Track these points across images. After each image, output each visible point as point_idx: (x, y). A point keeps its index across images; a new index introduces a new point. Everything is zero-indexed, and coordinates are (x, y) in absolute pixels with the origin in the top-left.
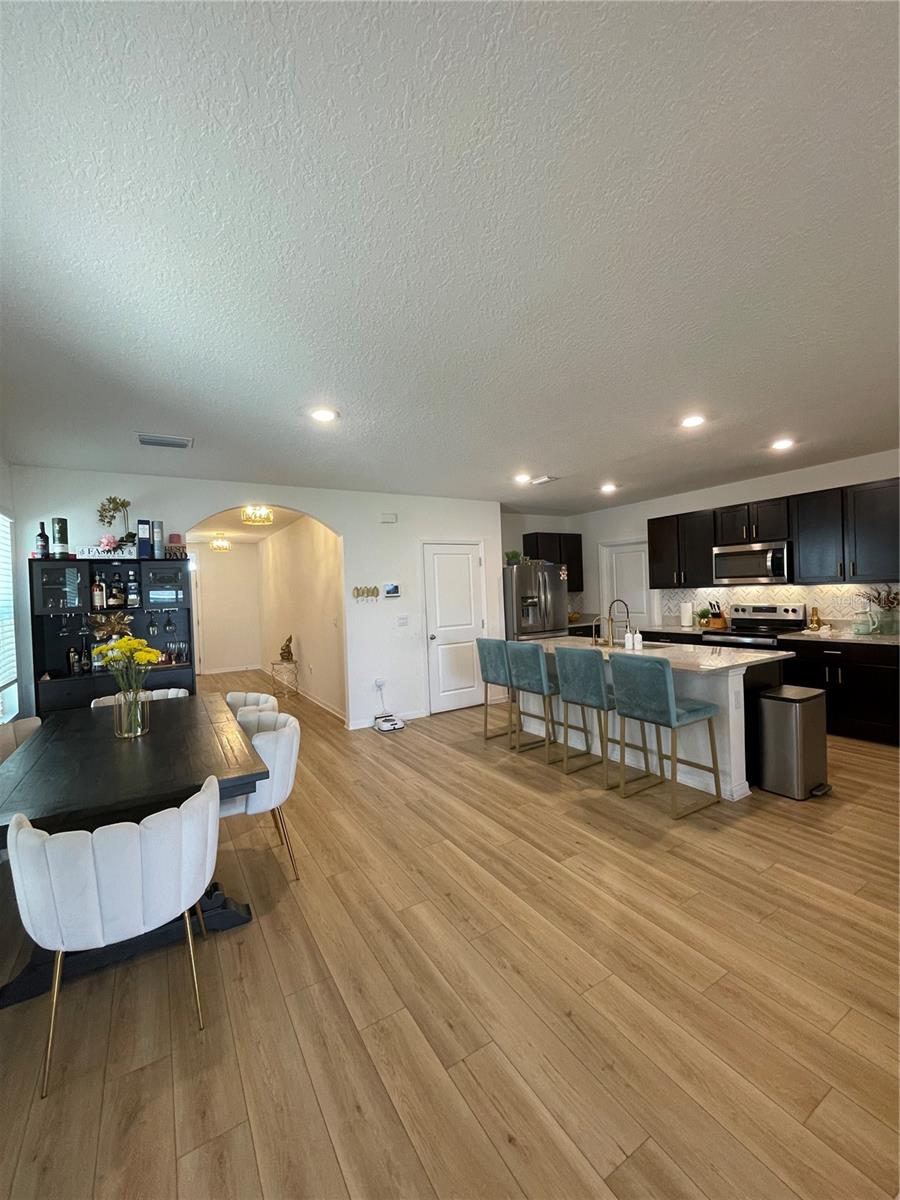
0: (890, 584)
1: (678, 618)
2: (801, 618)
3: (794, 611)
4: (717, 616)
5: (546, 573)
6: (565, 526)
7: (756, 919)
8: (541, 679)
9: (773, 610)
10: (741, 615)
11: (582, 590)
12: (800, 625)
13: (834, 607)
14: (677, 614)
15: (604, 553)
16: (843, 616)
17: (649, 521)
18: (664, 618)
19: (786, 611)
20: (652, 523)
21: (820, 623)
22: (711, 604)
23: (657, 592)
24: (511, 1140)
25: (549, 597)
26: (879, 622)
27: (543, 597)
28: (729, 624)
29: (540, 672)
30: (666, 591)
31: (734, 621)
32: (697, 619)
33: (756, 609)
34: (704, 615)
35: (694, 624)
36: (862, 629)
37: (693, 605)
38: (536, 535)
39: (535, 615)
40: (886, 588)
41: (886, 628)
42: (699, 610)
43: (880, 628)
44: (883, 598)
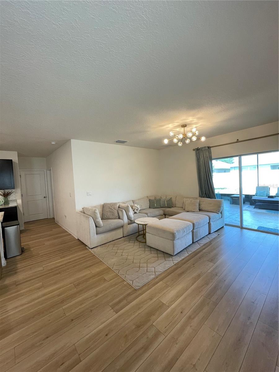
7: (60, 275)
24: (106, 335)
26: (4, 201)
40: (4, 191)
41: (6, 202)
43: (4, 203)
44: (4, 194)
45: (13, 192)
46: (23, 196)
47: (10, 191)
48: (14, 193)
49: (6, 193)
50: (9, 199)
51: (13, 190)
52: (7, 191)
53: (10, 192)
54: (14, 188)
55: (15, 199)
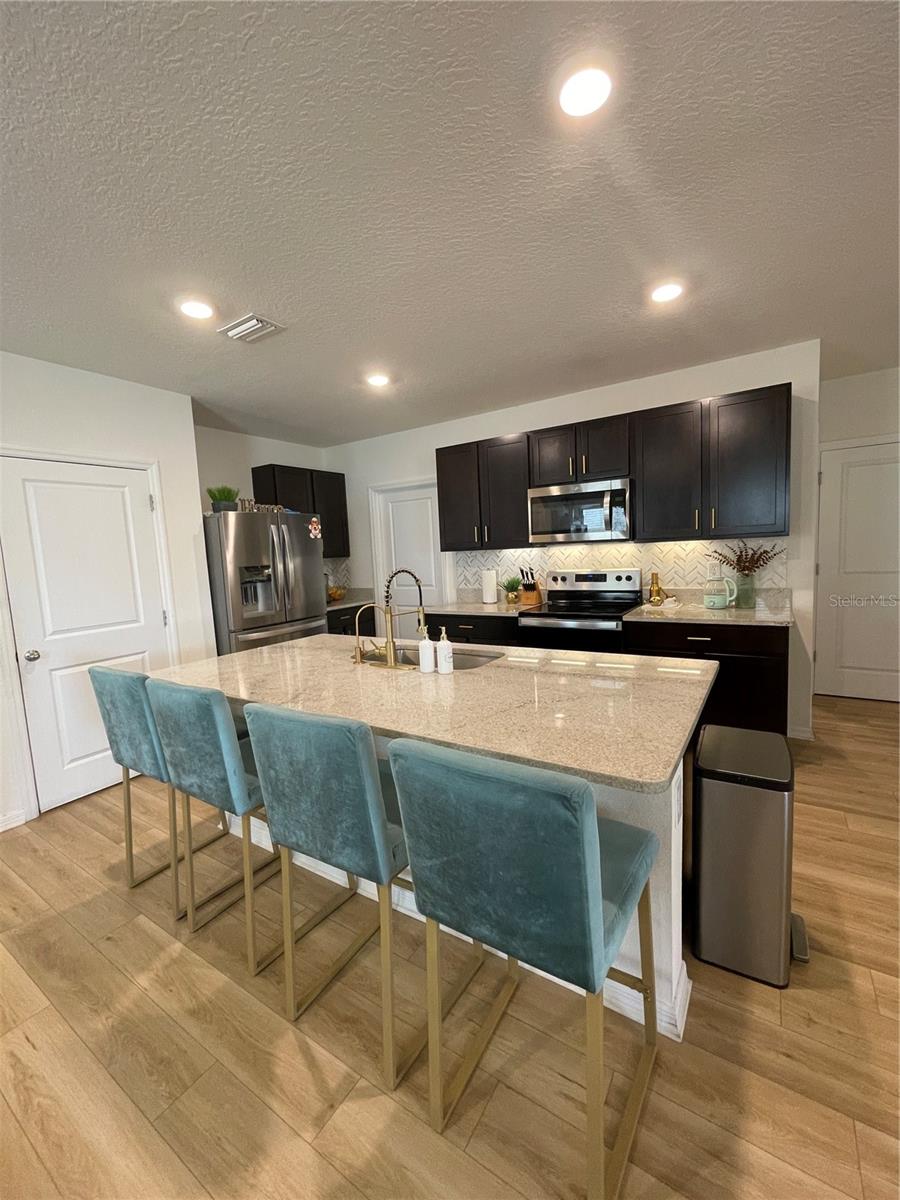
0: (744, 540)
1: (479, 593)
2: (637, 589)
3: (629, 578)
4: (531, 587)
5: (284, 527)
6: (321, 460)
8: (224, 780)
9: (602, 578)
10: (559, 586)
11: (348, 555)
12: (636, 599)
13: (675, 572)
14: (476, 586)
15: (377, 502)
16: (687, 584)
17: (437, 450)
18: (459, 591)
19: (619, 578)
20: (441, 453)
21: (663, 595)
22: (522, 571)
23: (449, 556)
25: (291, 566)
26: (738, 590)
27: (280, 567)
28: (545, 600)
29: (222, 762)
30: (461, 554)
31: (553, 594)
32: (504, 592)
33: (580, 578)
34: (512, 587)
35: (499, 600)
36: (718, 600)
37: (497, 573)
38: (272, 467)
39: (267, 598)
40: (741, 544)
41: (745, 599)
42: (505, 580)
43: (737, 599)
44: (740, 558)
45: (777, 550)
46: (821, 572)
47: (766, 544)
48: (783, 555)
49: (750, 552)
50: (757, 585)
51: (781, 543)
52: (753, 544)
53: (765, 552)
54: (783, 532)
55: (783, 585)
